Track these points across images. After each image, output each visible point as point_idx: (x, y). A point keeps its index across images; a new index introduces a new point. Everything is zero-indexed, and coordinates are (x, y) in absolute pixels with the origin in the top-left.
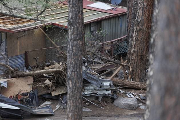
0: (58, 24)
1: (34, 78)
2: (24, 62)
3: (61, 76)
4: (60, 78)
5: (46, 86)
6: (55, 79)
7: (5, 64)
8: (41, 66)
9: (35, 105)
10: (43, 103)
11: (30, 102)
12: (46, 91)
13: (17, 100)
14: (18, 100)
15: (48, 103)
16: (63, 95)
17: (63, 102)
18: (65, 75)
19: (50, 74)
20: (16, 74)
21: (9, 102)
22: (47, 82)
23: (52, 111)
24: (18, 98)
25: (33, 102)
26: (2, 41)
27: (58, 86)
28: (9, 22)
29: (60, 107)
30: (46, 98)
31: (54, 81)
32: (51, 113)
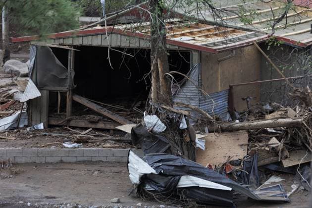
0: (285, 37)
1: (250, 134)
2: (227, 104)
3: (300, 132)
4: (299, 136)
5: (273, 148)
6: (287, 137)
7: (196, 107)
8: (256, 113)
9: (253, 182)
10: (267, 179)
11: (244, 177)
12: (272, 158)
13: (223, 173)
14: (226, 173)
15: (275, 179)
16: (302, 165)
17: (304, 179)
18: (309, 130)
19: (279, 128)
20: (217, 126)
21: (213, 176)
22: (274, 143)
23: (286, 195)
24: (225, 169)
25: (251, 177)
26: (192, 67)
27: (294, 150)
28: (200, 32)
29: (299, 187)
30: (272, 170)
31: (286, 140)
32: (285, 199)
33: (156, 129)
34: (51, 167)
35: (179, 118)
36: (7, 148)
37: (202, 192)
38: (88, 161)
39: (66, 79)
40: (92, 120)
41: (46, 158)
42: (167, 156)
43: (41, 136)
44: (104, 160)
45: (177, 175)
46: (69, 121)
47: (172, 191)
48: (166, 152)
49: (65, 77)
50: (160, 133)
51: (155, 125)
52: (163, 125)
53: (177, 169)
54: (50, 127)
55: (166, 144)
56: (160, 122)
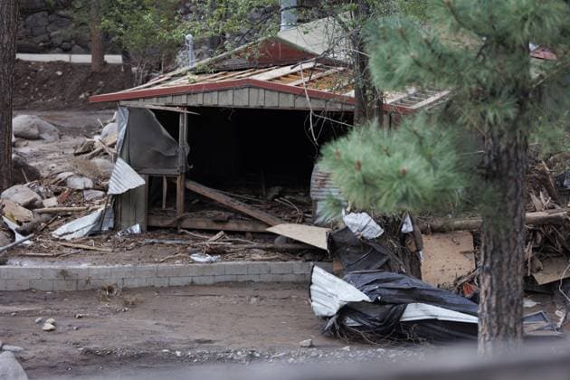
1: (475, 236)
4: (558, 237)
6: (536, 239)
14: (464, 296)
23: (557, 327)
24: (464, 291)
29: (566, 314)
31: (535, 244)
33: (366, 234)
34: (179, 293)
35: (401, 216)
36: (111, 266)
37: (438, 328)
38: (233, 282)
39: (175, 157)
40: (218, 218)
41: (169, 279)
42: (383, 273)
43: (146, 244)
44: (256, 279)
45: (402, 303)
46: (181, 220)
47: (393, 327)
48: (382, 268)
49: (174, 154)
50: (373, 239)
51: (365, 228)
52: (379, 228)
53: (402, 294)
54: (150, 229)
55: (383, 255)
56: (373, 223)
